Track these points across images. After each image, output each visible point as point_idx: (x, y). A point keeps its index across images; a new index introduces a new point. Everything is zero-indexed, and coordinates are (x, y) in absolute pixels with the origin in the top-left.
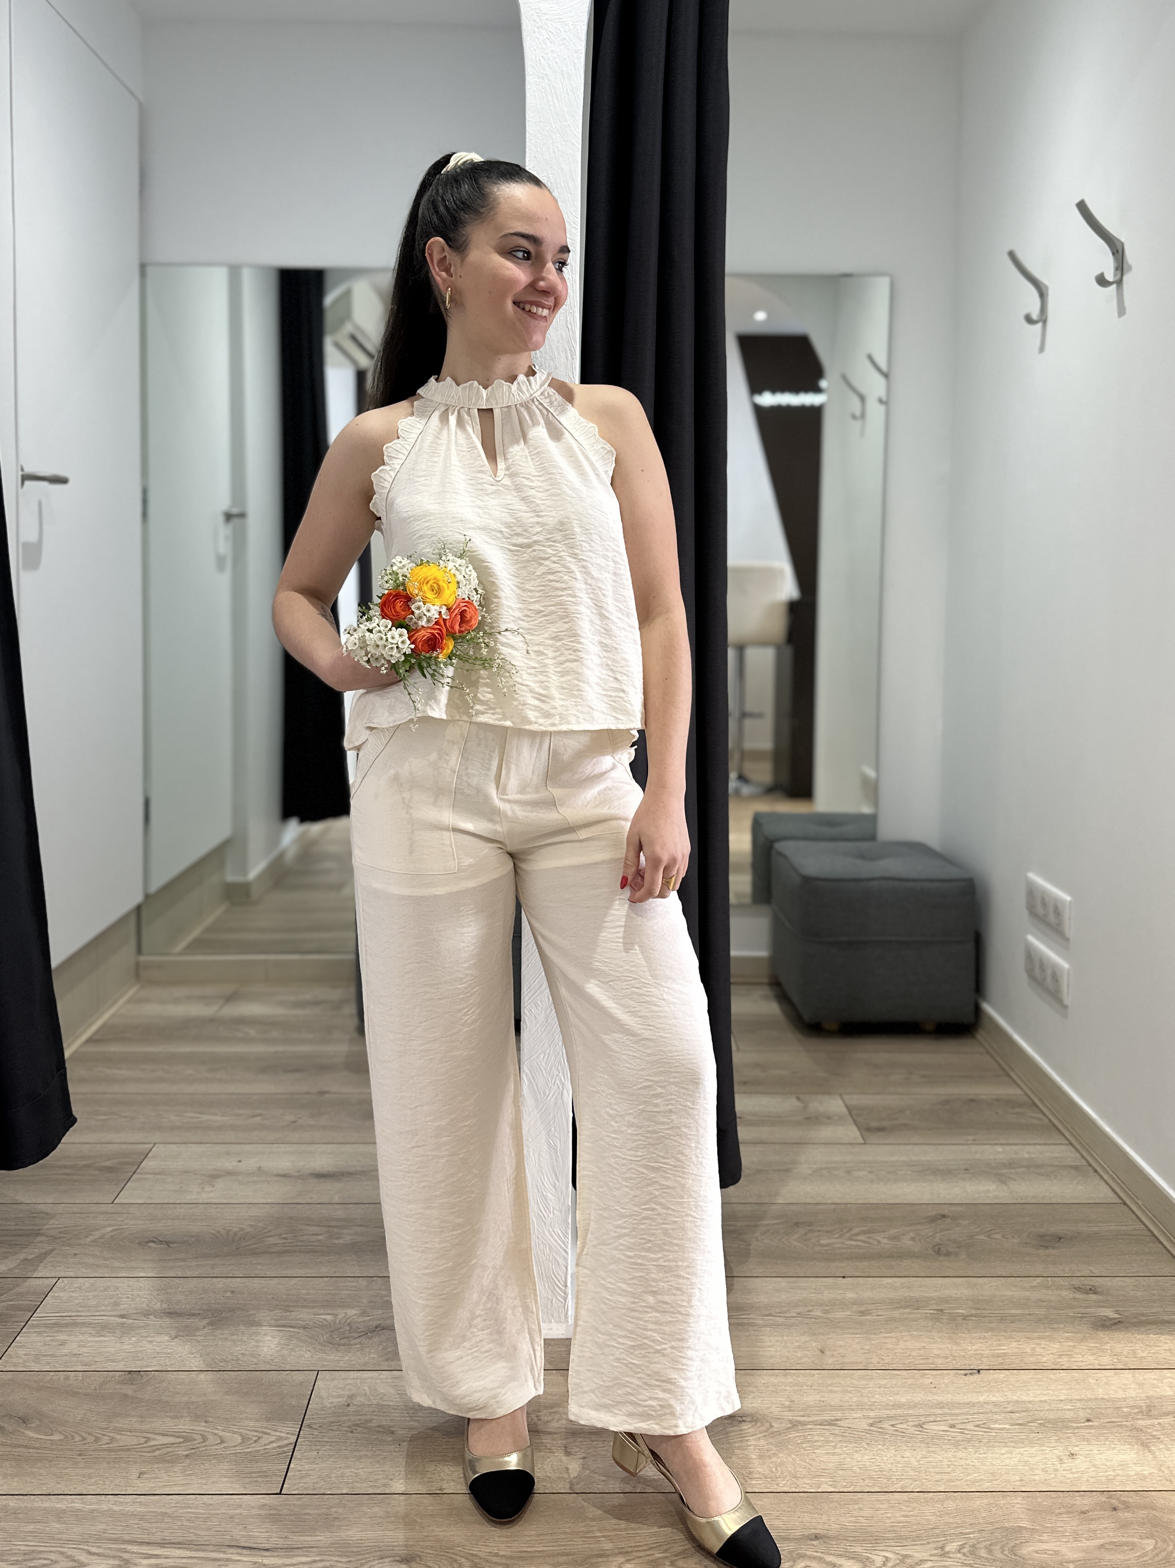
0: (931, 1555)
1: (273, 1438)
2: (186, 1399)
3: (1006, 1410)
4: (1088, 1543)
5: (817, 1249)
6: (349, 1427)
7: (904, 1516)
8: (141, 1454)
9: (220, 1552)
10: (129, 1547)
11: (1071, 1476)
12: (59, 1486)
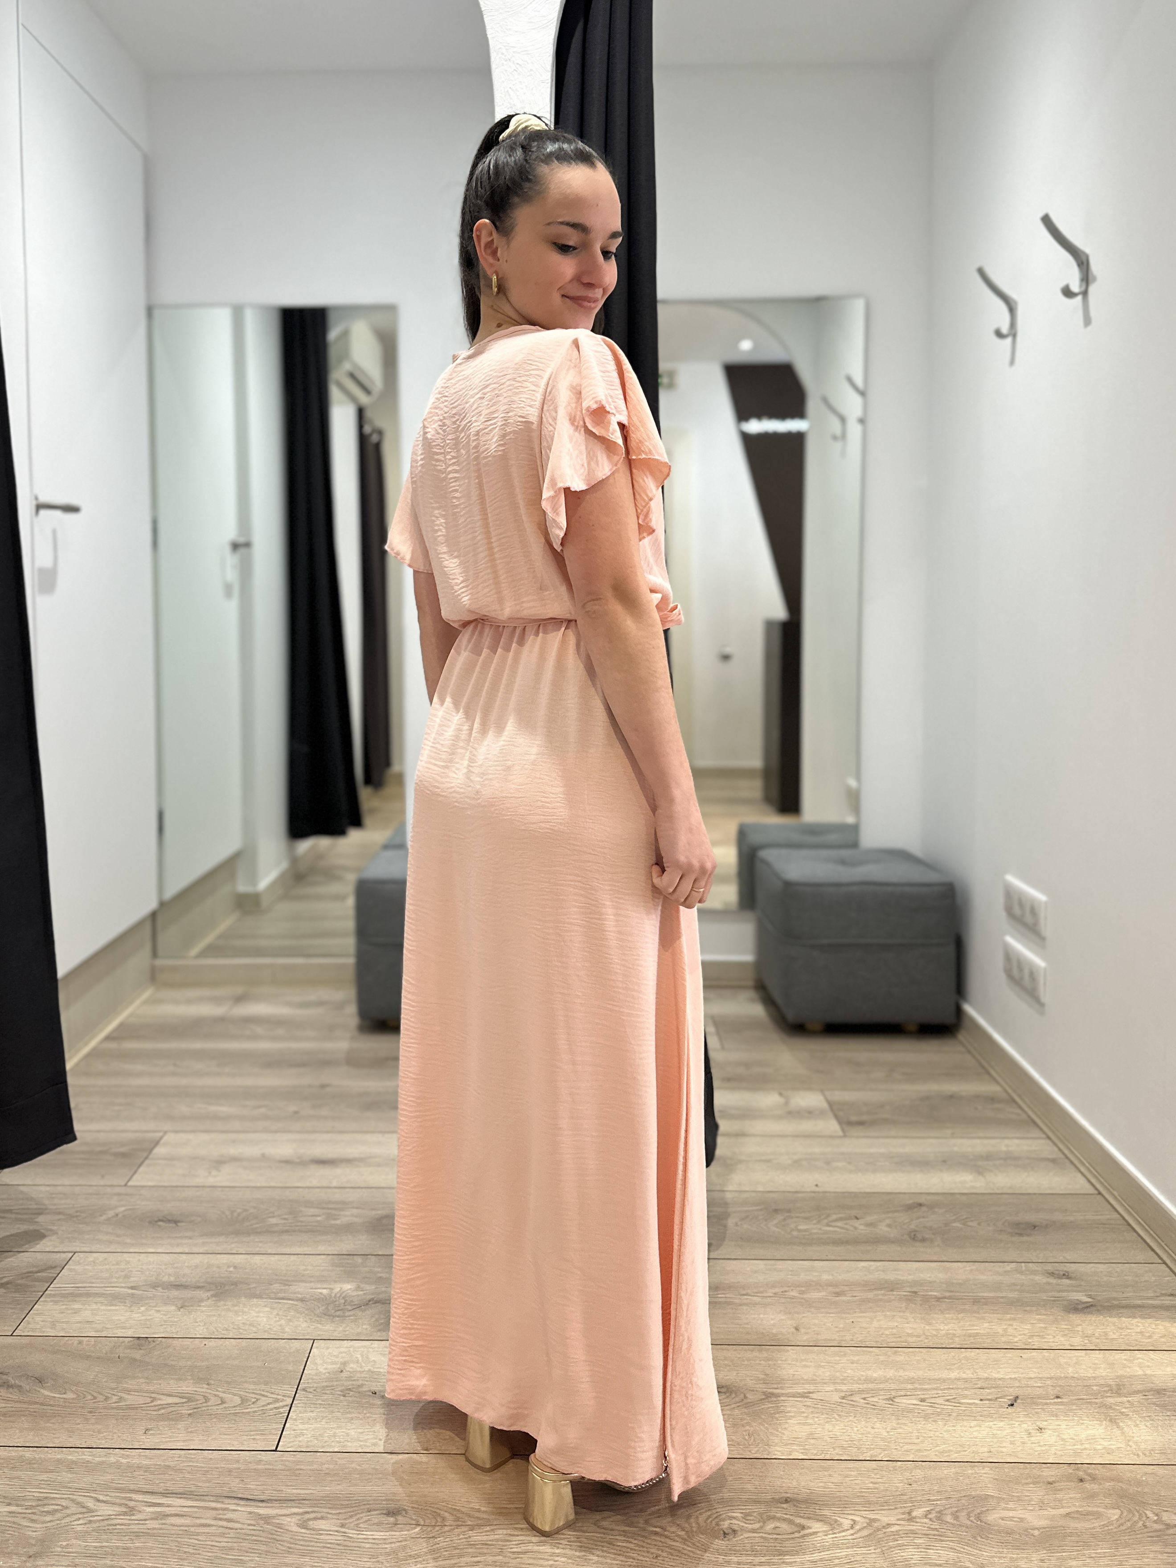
0: (898, 1520)
1: (270, 1400)
2: (189, 1363)
3: (976, 1386)
4: (1054, 1512)
5: (795, 1233)
6: (341, 1391)
7: (872, 1482)
8: (147, 1412)
9: (219, 1502)
10: (134, 1496)
11: (1039, 1448)
12: (71, 1440)
